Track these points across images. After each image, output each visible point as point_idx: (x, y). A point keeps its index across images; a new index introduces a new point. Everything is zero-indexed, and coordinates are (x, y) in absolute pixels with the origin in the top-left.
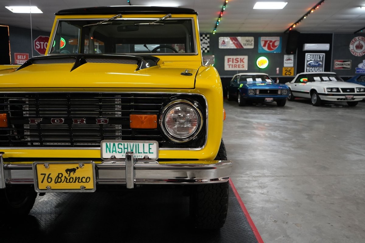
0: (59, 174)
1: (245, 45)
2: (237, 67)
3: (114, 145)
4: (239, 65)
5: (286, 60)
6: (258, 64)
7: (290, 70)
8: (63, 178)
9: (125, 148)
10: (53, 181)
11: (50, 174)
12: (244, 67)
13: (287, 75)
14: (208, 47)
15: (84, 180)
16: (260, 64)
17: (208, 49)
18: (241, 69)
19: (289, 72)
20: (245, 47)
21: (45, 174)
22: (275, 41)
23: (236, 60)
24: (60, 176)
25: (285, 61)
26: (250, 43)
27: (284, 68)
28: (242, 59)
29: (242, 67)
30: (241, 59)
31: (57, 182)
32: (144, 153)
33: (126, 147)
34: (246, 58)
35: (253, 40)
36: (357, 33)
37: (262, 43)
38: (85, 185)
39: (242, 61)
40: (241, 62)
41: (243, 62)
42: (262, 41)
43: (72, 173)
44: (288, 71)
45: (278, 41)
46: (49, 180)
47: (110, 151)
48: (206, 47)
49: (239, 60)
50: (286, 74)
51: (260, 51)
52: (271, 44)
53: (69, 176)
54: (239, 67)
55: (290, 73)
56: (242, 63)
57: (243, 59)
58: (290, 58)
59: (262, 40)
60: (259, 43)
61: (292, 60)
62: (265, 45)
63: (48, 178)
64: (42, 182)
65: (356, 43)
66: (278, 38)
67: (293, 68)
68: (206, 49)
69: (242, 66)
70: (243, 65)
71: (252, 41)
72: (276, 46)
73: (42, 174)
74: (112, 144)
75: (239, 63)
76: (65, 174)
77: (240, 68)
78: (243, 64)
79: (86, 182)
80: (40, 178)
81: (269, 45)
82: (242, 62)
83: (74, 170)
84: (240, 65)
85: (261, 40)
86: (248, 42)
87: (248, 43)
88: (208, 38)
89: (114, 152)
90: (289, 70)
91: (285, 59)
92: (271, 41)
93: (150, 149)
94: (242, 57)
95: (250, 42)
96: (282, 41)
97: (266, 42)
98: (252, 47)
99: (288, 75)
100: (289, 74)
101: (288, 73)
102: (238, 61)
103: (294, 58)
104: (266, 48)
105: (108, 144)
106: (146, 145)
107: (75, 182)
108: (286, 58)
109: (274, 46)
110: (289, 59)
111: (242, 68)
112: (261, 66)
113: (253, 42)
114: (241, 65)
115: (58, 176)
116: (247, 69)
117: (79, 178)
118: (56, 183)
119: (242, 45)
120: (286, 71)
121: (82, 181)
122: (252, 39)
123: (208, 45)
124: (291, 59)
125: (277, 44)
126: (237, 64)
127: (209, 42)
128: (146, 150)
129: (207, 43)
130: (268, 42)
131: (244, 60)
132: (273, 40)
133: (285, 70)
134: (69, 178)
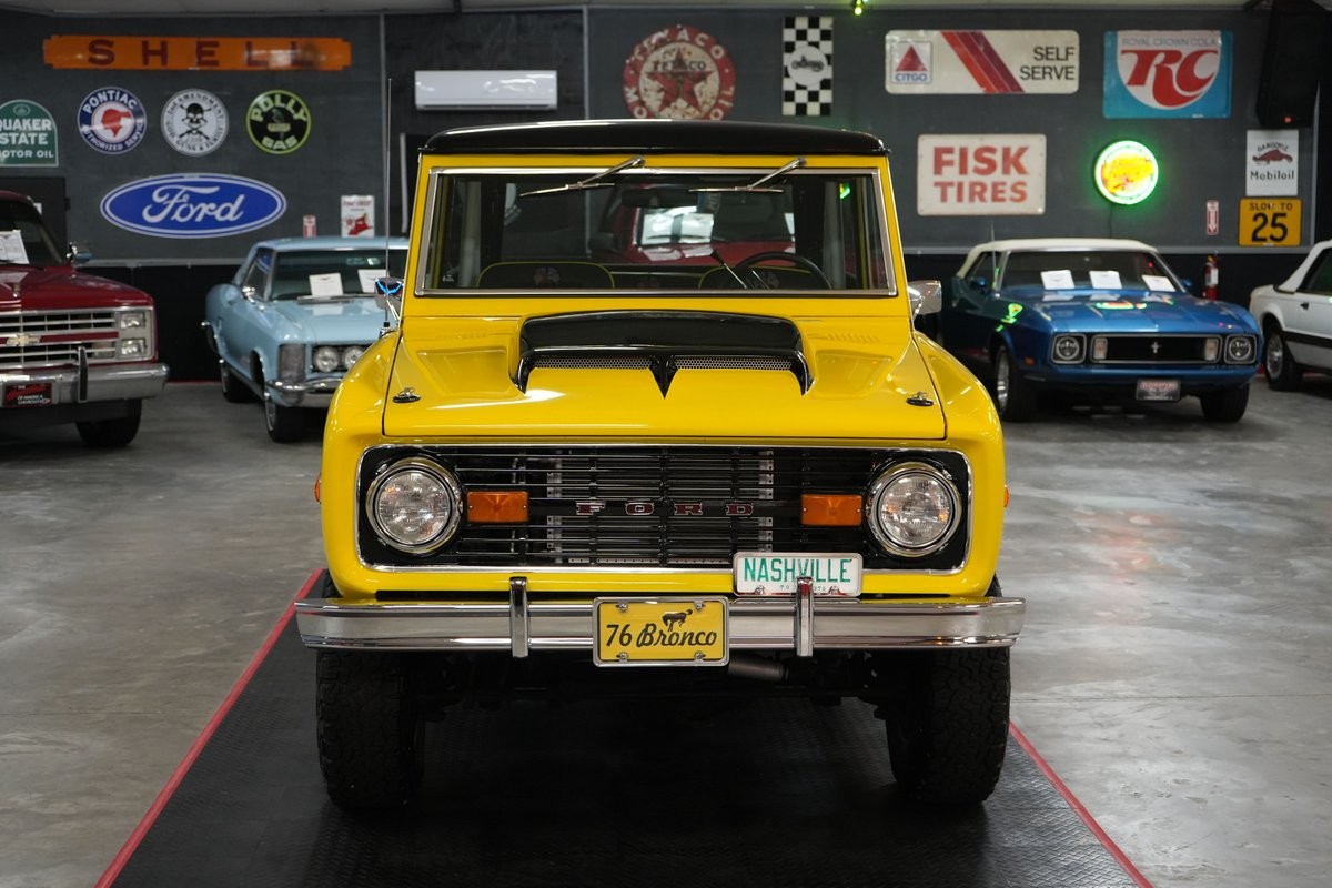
0: (648, 626)
1: (1031, 74)
2: (988, 195)
3: (763, 562)
4: (995, 185)
5: (1255, 158)
6: (1105, 181)
7: (1284, 215)
8: (656, 635)
9: (787, 570)
10: (634, 641)
11: (627, 626)
12: (1023, 196)
13: (1264, 240)
14: (825, 84)
15: (702, 639)
16: (1112, 183)
17: (826, 96)
18: (1009, 208)
19: (1274, 225)
20: (1030, 87)
21: (617, 627)
22: (1197, 55)
23: (979, 156)
24: (650, 629)
25: (1251, 165)
26: (1059, 65)
27: (1245, 204)
28: (1013, 152)
29: (1017, 196)
30: (1006, 151)
31: (643, 643)
32: (830, 580)
33: (790, 567)
34: (1034, 148)
35: (1076, 51)
37: (1126, 66)
38: (705, 650)
39: (1012, 161)
40: (1006, 171)
41: (1021, 170)
42: (1124, 52)
43: (676, 624)
44: (1270, 219)
45: (1215, 52)
46: (626, 639)
47: (753, 577)
48: (816, 87)
49: (998, 158)
50: (1260, 235)
51: (1111, 110)
52: (1175, 68)
53: (670, 629)
54: (995, 199)
55: (1278, 232)
56: (1014, 177)
57: (1022, 151)
58: (1280, 145)
59: (1126, 47)
60: (1107, 65)
61: (1289, 158)
62: (1139, 78)
63: (623, 635)
64: (609, 644)
67: (1297, 204)
68: (813, 96)
69: (1014, 189)
70: (1023, 184)
71: (1067, 53)
72: (1203, 82)
73: (609, 626)
74: (758, 562)
75: (997, 176)
76: (661, 626)
77: (1003, 200)
78: (1022, 178)
79: (707, 643)
80: (606, 633)
81: (1163, 74)
82: (1013, 170)
83: (681, 618)
84: (1003, 184)
85: (1120, 47)
86: (1046, 57)
87: (1044, 63)
88: (825, 35)
89: (763, 580)
90: (1276, 216)
91: (1251, 152)
92: (1172, 56)
93: (843, 571)
94: (1013, 142)
95: (1058, 59)
96: (1236, 56)
97: (1145, 58)
98: (1070, 86)
99: (1271, 243)
100: (1272, 238)
101: (1267, 231)
102: (992, 166)
103: (1303, 149)
104: (1145, 94)
105: (750, 561)
106: (836, 562)
107: (682, 644)
108: (1259, 149)
109: (1190, 82)
110: (1275, 156)
111: (1013, 200)
112: (1118, 192)
113: (1074, 61)
114: (1008, 188)
115: (646, 630)
116: (1041, 210)
117: (692, 634)
118: (639, 646)
119: (1016, 74)
120: (1260, 220)
121: (698, 642)
122: (1068, 39)
123: (827, 73)
124: (1282, 151)
125: (1207, 68)
126: (988, 180)
127: (828, 57)
128: (836, 574)
129: (817, 66)
130: (1159, 59)
131: (1024, 160)
132: (1186, 51)
133: (1255, 212)
134: (668, 635)
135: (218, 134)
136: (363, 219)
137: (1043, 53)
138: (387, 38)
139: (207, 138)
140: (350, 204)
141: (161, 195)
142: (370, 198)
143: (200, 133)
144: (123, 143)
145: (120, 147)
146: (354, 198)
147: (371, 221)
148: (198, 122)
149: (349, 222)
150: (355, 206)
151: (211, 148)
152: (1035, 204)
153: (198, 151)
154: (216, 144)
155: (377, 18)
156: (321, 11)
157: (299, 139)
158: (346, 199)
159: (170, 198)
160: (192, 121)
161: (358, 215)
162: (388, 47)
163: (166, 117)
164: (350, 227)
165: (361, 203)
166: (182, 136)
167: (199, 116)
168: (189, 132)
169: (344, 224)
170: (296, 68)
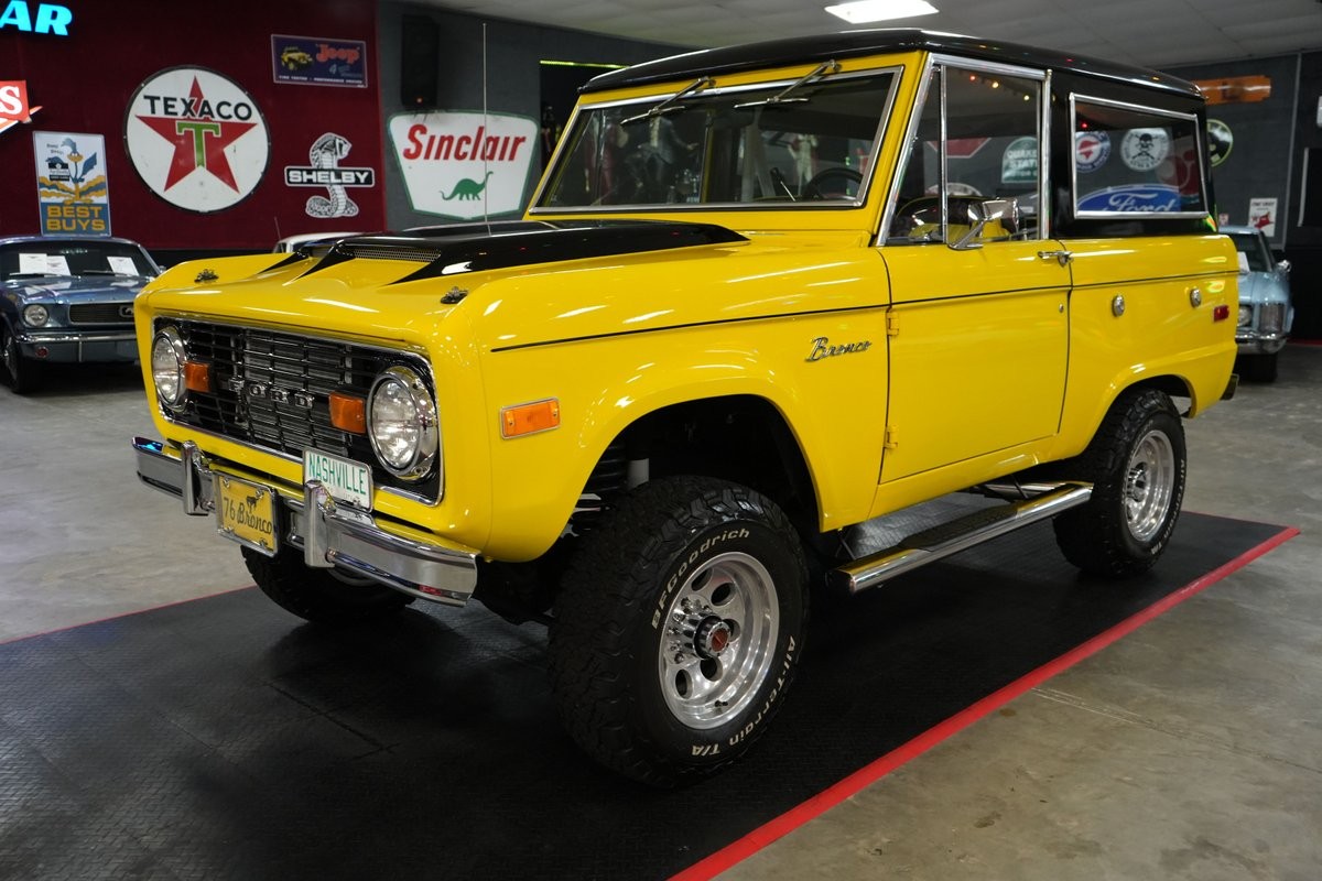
0: (241, 504)
3: (319, 459)
8: (245, 515)
9: (330, 472)
10: (236, 517)
15: (265, 527)
24: (242, 508)
31: (240, 521)
32: (355, 490)
33: (332, 469)
38: (266, 538)
43: (253, 507)
46: (233, 514)
47: (314, 474)
53: (250, 512)
63: (231, 509)
64: (226, 515)
73: (225, 499)
74: (316, 457)
79: (267, 531)
80: (224, 505)
83: (255, 500)
93: (361, 481)
105: (312, 456)
107: (257, 528)
115: (240, 509)
117: (260, 520)
128: (357, 484)
134: (250, 516)
135: (1160, 155)
136: (1266, 216)
138: (1302, 72)
139: (1152, 158)
140: (1257, 204)
141: (1115, 200)
142: (1275, 200)
143: (1148, 155)
144: (1092, 164)
145: (1090, 167)
146: (1262, 200)
147: (1273, 218)
148: (1147, 147)
149: (1255, 218)
150: (1262, 206)
151: (1156, 165)
153: (1145, 168)
154: (1159, 162)
155: (1296, 56)
156: (1250, 55)
157: (1221, 156)
158: (1253, 201)
159: (1122, 202)
160: (1143, 146)
161: (1263, 213)
162: (1302, 79)
163: (1124, 144)
164: (1255, 223)
165: (1266, 204)
166: (1134, 157)
167: (1148, 142)
168: (1140, 154)
169: (1251, 220)
170: (1225, 101)
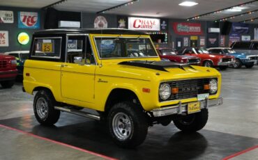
6: (20, 40)
7: (49, 46)
12: (4, 43)
13: (46, 51)
34: (6, 33)
36: (99, 13)
37: (22, 18)
45: (36, 16)
51: (20, 26)
52: (30, 19)
56: (3, 39)
59: (22, 15)
62: (24, 21)
65: (99, 22)
66: (36, 14)
67: (51, 44)
72: (35, 22)
73: (189, 107)
74: (200, 96)
76: (194, 107)
81: (28, 21)
83: (196, 105)
92: (30, 17)
97: (25, 17)
98: (12, 22)
101: (47, 49)
106: (207, 95)
107: (196, 109)
109: (33, 22)
112: (22, 42)
113: (13, 17)
118: (192, 110)
125: (35, 19)
130: (28, 17)
131: (5, 36)
132: (32, 16)
133: (45, 46)
137: (7, 15)
152: (7, 44)
